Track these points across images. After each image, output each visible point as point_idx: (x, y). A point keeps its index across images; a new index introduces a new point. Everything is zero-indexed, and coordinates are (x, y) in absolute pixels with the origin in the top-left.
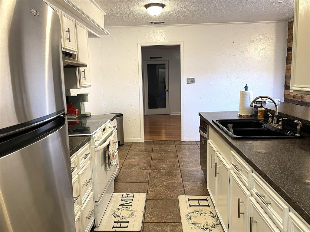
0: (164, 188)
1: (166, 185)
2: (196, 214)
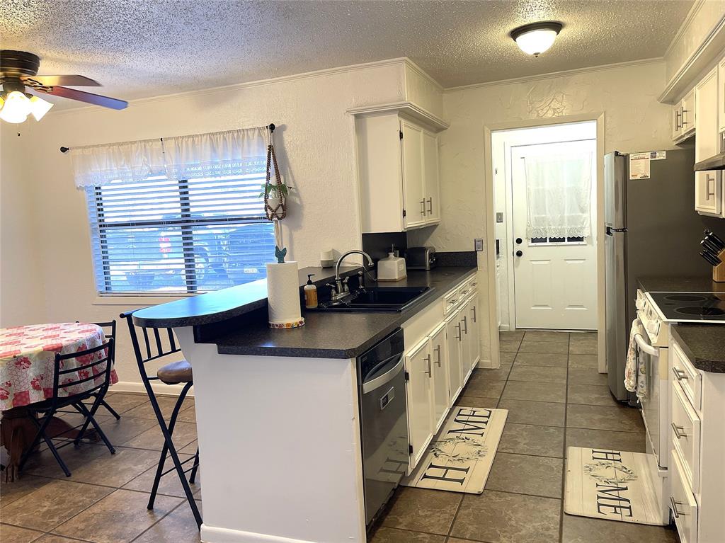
0: (513, 523)
1: (505, 531)
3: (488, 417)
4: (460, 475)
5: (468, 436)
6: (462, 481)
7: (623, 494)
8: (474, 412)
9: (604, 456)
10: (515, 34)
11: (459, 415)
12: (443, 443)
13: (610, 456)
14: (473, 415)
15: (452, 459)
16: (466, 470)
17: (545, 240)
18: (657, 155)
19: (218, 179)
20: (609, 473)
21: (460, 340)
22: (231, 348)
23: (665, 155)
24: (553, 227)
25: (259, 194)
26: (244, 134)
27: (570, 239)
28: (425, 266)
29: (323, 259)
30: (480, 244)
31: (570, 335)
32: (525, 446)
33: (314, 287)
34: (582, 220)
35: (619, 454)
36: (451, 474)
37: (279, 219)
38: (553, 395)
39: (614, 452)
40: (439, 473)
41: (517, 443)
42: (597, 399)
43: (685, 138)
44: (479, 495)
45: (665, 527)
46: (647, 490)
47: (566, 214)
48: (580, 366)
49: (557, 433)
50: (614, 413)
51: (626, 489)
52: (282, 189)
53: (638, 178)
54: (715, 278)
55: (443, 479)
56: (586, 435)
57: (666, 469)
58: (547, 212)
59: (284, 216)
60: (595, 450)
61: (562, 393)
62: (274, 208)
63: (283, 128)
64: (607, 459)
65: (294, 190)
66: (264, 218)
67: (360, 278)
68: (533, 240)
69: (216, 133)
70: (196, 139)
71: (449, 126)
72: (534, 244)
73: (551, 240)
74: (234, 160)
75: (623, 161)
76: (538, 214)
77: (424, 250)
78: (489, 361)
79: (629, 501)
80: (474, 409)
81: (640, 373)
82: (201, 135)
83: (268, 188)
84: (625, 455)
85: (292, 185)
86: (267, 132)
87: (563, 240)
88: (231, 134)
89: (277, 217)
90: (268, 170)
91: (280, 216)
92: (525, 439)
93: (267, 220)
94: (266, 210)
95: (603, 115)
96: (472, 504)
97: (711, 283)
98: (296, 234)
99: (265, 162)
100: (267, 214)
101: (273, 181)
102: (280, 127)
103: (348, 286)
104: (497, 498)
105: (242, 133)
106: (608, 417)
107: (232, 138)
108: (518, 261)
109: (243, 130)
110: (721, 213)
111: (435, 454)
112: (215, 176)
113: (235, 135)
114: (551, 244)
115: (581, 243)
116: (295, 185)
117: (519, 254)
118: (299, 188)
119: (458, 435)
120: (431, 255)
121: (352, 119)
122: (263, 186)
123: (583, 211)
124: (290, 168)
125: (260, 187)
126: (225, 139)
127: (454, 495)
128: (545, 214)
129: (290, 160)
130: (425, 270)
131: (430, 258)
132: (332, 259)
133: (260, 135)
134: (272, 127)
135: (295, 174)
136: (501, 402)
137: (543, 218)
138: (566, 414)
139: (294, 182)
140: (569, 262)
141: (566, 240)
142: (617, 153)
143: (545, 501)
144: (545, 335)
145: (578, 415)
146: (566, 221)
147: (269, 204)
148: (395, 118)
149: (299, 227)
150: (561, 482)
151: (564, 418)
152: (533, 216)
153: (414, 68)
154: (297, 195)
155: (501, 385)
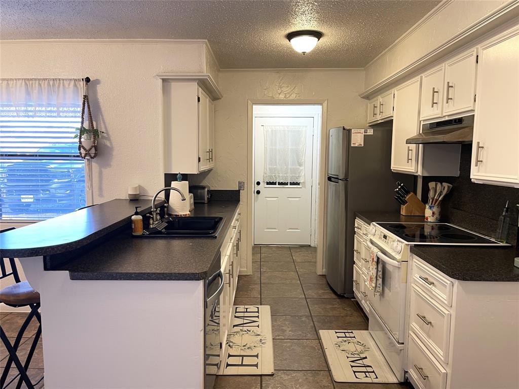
2: (252, 345)
3: (258, 312)
4: (253, 361)
5: (249, 328)
6: (256, 365)
7: (366, 362)
8: (247, 309)
9: (343, 335)
10: (290, 36)
11: (236, 312)
12: (232, 336)
13: (347, 335)
14: (247, 312)
15: (243, 348)
16: (257, 356)
17: (275, 184)
18: (368, 131)
19: (31, 119)
20: (351, 347)
21: (237, 256)
22: (86, 274)
23: (372, 132)
24: (281, 175)
25: (73, 135)
26: (60, 83)
27: (291, 184)
28: (204, 199)
29: (131, 192)
30: (241, 185)
31: (290, 248)
32: (290, 332)
33: (140, 217)
34: (299, 171)
35: (352, 332)
36: (247, 361)
37: (92, 158)
38: (295, 293)
39: (349, 331)
40: (237, 361)
41: (284, 331)
42: (323, 294)
43: (379, 122)
44: (272, 375)
45: (400, 384)
46: (379, 357)
47: (289, 167)
48: (305, 270)
49: (307, 321)
50: (337, 303)
51: (366, 358)
52: (94, 133)
53: (356, 145)
54: (403, 212)
55: (242, 365)
56: (326, 320)
57: (403, 343)
58: (278, 165)
59: (96, 155)
60: (337, 331)
61: (300, 290)
62: (87, 148)
63: (97, 82)
64: (346, 337)
65: (105, 135)
66: (78, 156)
67: (166, 209)
68: (268, 183)
69: (32, 79)
70: (11, 83)
71: (222, 97)
72: (268, 186)
73: (280, 184)
74: (49, 105)
75: (347, 133)
76: (272, 165)
77: (203, 188)
78: (246, 269)
79: (371, 367)
80: (246, 307)
81: (378, 278)
82: (16, 79)
83: (82, 131)
84: (356, 333)
85: (103, 130)
86: (82, 84)
87: (287, 184)
88: (46, 82)
89: (90, 156)
90: (83, 116)
91: (93, 155)
92: (288, 327)
93: (81, 159)
94: (80, 150)
95: (326, 102)
96: (269, 384)
97: (400, 216)
98: (106, 171)
99: (80, 109)
100: (80, 153)
101: (86, 125)
102: (94, 80)
103: (160, 215)
104: (286, 376)
105: (58, 81)
106: (334, 306)
107: (48, 85)
108: (257, 197)
109: (59, 80)
110: (417, 172)
111: (229, 345)
112: (28, 116)
113: (51, 83)
114: (279, 186)
115: (298, 186)
116: (107, 130)
117: (258, 192)
118: (110, 133)
119: (241, 328)
120: (208, 191)
121: (160, 82)
122: (77, 129)
123: (300, 165)
124: (102, 116)
125: (74, 130)
126: (40, 85)
127: (254, 377)
128: (276, 165)
129: (103, 109)
130: (204, 203)
131: (208, 194)
132: (138, 193)
133: (75, 85)
134: (88, 80)
135: (107, 121)
136: (262, 300)
137: (274, 168)
138: (308, 306)
139: (106, 127)
140: (290, 199)
141: (289, 184)
142: (344, 129)
143: (318, 373)
144: (274, 249)
145: (316, 306)
146: (289, 171)
147: (83, 144)
148: (195, 85)
149: (109, 165)
150: (323, 358)
151: (308, 309)
152: (268, 167)
153: (209, 49)
154: (108, 139)
155: (258, 287)
